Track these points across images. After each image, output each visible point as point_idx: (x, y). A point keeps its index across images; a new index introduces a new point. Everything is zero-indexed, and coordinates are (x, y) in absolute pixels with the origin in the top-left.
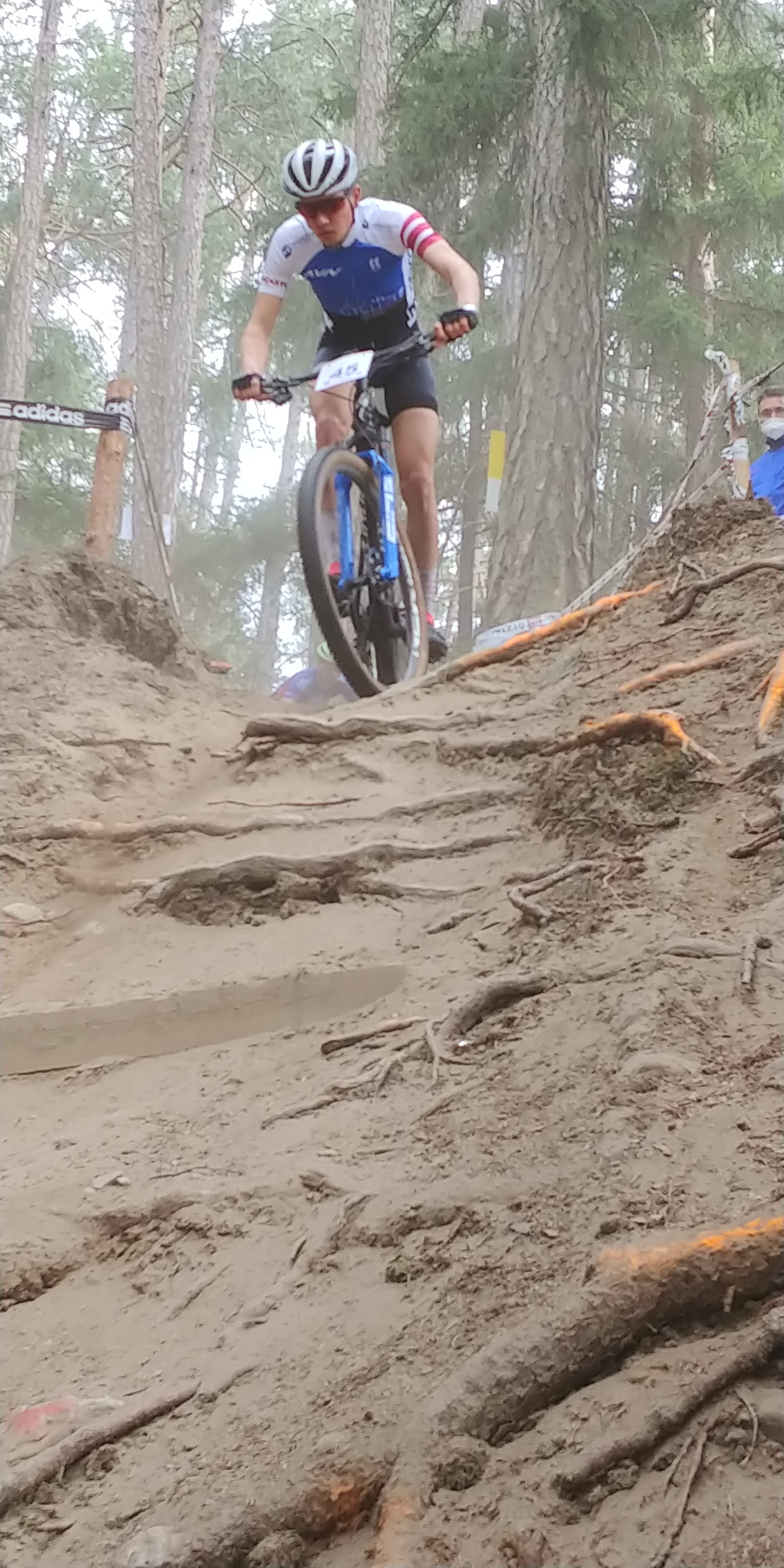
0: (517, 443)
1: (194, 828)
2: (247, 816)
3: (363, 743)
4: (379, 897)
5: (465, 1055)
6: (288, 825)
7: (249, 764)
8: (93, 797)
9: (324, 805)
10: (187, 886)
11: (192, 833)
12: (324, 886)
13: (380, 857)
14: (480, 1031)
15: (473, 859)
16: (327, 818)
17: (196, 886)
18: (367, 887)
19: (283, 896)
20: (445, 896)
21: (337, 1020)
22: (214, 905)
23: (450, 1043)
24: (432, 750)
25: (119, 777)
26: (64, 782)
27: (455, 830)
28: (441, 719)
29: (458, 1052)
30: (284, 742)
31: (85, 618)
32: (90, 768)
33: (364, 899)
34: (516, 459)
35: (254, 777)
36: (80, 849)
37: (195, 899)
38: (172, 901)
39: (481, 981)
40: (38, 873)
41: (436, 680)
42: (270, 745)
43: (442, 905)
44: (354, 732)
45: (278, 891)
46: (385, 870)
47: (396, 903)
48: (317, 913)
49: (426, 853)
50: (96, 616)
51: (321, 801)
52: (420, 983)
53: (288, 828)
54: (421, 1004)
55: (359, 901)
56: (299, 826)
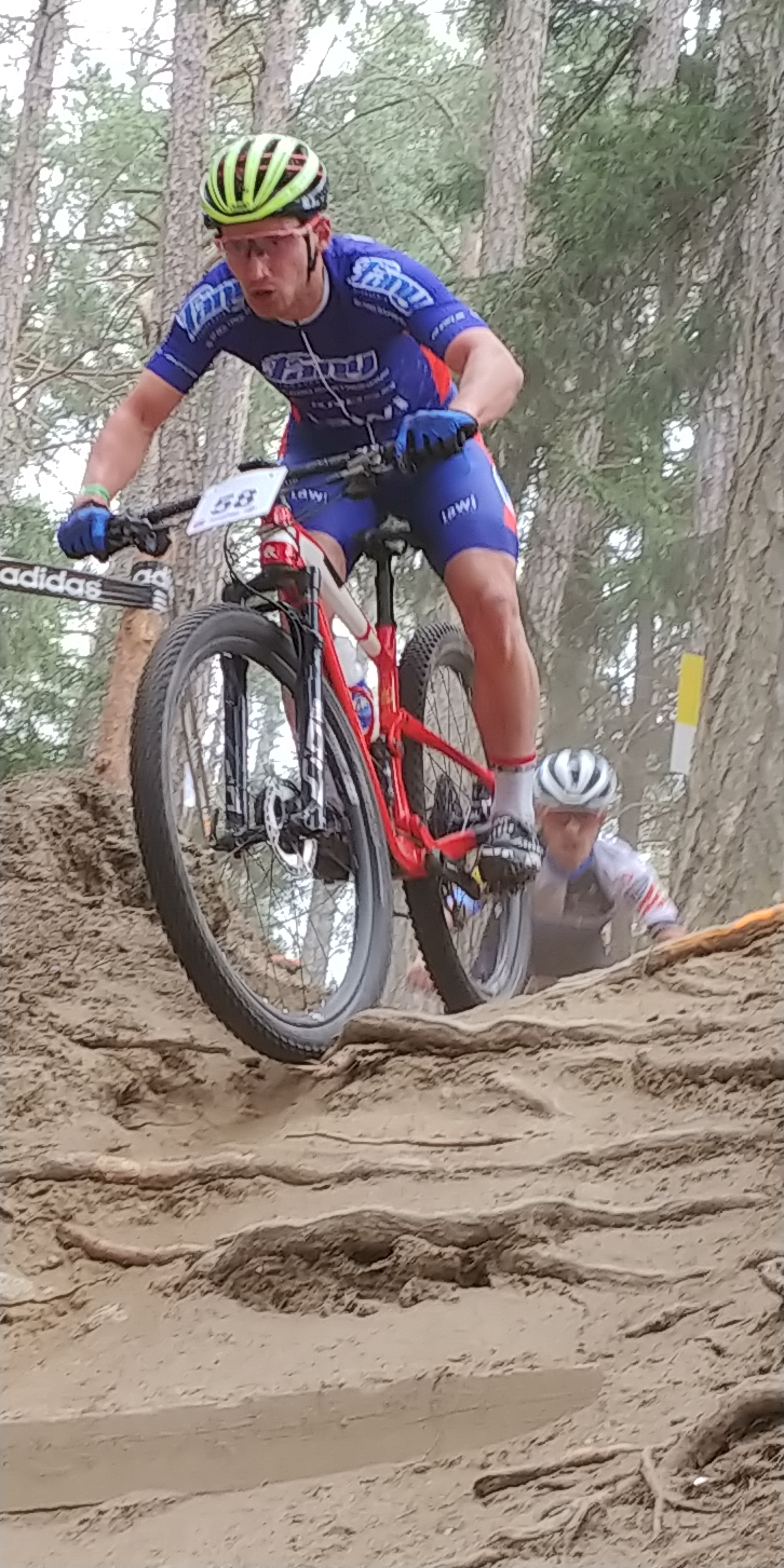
0: (721, 672)
1: (265, 1172)
2: (346, 1157)
3: (520, 1059)
4: (549, 1281)
5: (703, 1498)
6: (409, 1173)
7: (347, 1083)
8: (113, 1122)
9: (461, 1146)
10: (257, 1252)
11: (263, 1179)
12: (467, 1260)
13: (552, 1222)
14: (727, 1464)
15: (691, 1232)
16: (466, 1164)
17: (274, 1254)
18: (531, 1265)
19: (404, 1272)
20: (652, 1283)
21: (498, 1448)
22: (298, 1282)
23: (680, 1480)
24: (625, 1071)
25: (151, 1096)
26: (72, 1098)
27: (664, 1189)
28: (641, 1026)
29: (693, 1493)
30: (401, 1053)
31: (96, 875)
32: (109, 1079)
33: (527, 1284)
34: (720, 695)
35: (354, 1103)
36: (94, 1198)
37: (269, 1273)
38: (234, 1275)
39: (720, 1395)
40: (29, 1229)
41: (630, 973)
42: (381, 1056)
43: (645, 1297)
44: (507, 1041)
45: (396, 1265)
46: (558, 1242)
47: (576, 1291)
48: (455, 1300)
49: (620, 1220)
50: (111, 873)
51: (457, 1140)
52: (626, 1396)
53: (409, 1178)
54: (629, 1427)
55: (521, 1285)
56: (424, 1174)
